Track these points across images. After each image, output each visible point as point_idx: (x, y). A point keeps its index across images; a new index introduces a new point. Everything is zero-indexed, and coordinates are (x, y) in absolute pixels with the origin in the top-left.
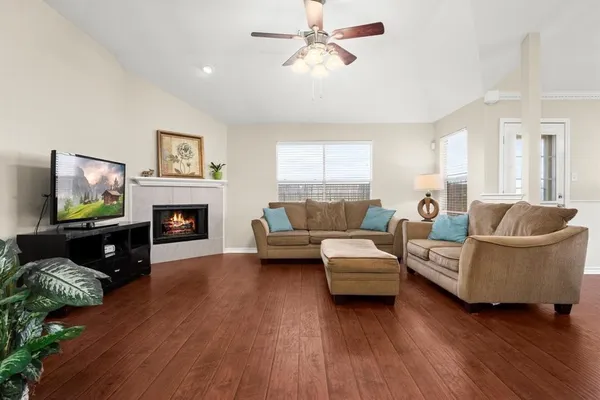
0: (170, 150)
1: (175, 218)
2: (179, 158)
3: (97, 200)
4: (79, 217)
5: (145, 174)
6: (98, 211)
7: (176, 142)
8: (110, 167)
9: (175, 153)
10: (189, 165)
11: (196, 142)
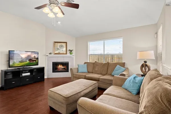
0: (57, 47)
1: (60, 66)
2: (60, 49)
3: (26, 61)
4: (19, 66)
5: (50, 54)
6: (27, 64)
7: (59, 44)
8: (31, 53)
9: (58, 47)
10: (62, 51)
11: (65, 44)
